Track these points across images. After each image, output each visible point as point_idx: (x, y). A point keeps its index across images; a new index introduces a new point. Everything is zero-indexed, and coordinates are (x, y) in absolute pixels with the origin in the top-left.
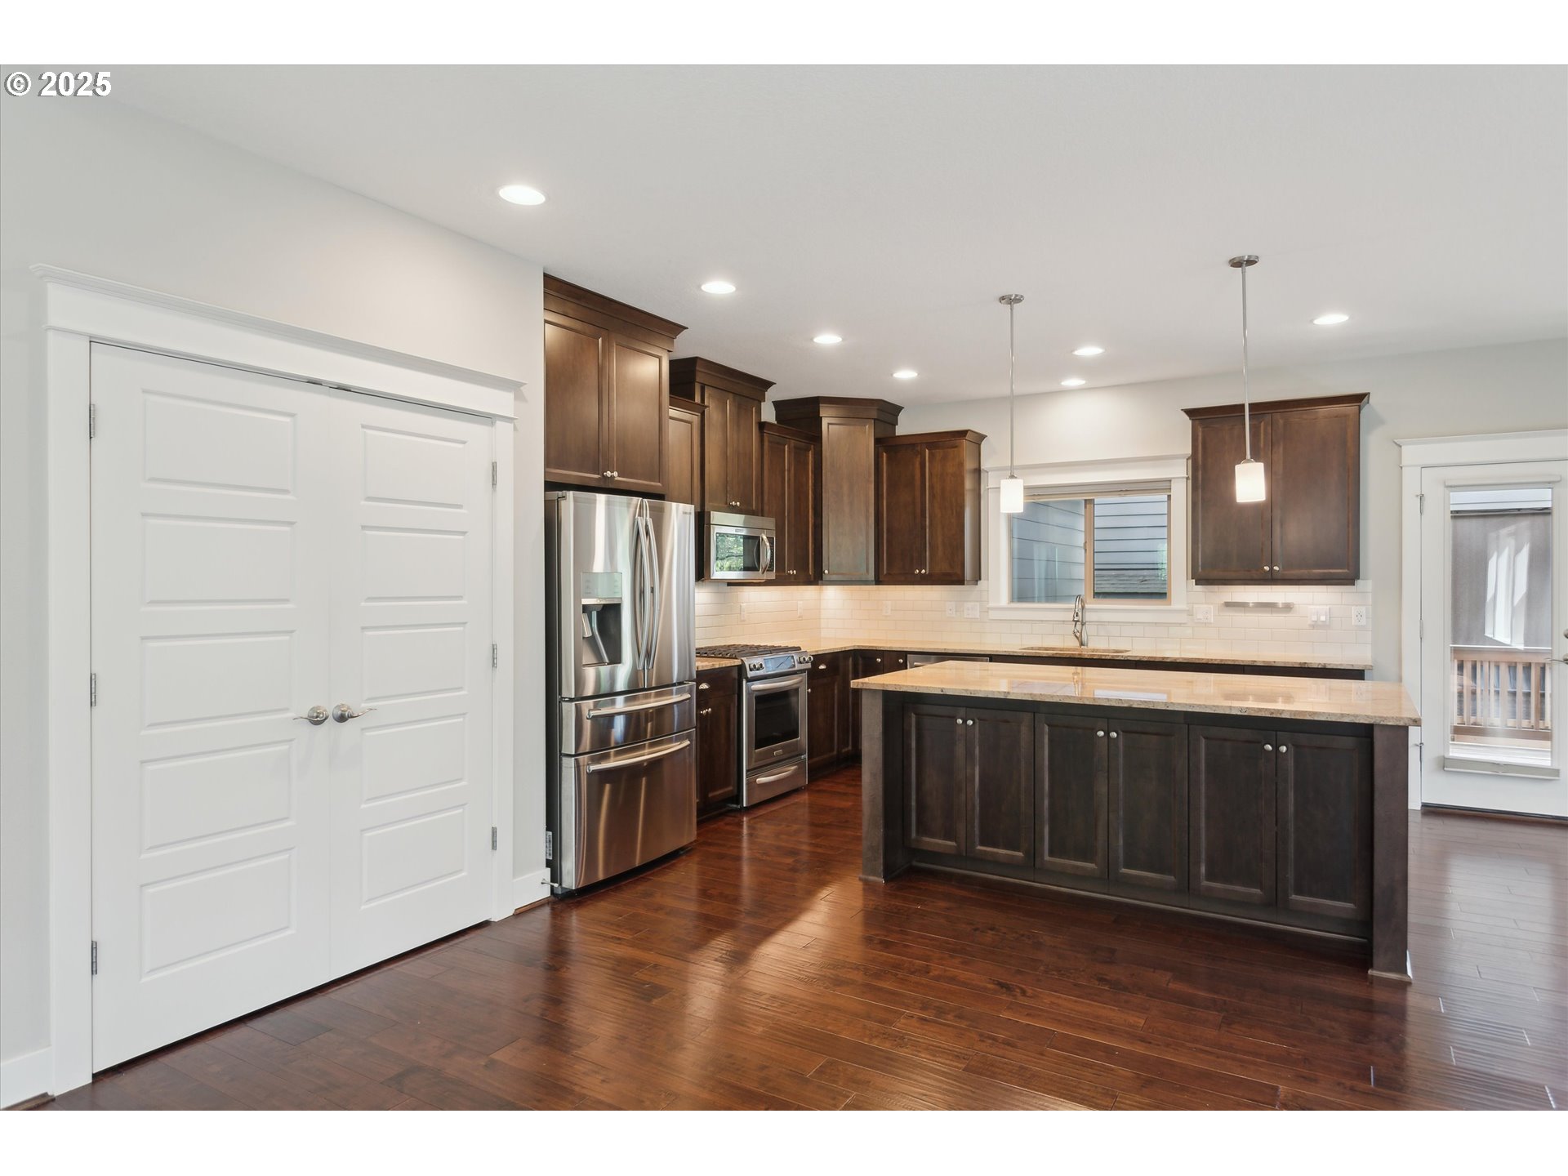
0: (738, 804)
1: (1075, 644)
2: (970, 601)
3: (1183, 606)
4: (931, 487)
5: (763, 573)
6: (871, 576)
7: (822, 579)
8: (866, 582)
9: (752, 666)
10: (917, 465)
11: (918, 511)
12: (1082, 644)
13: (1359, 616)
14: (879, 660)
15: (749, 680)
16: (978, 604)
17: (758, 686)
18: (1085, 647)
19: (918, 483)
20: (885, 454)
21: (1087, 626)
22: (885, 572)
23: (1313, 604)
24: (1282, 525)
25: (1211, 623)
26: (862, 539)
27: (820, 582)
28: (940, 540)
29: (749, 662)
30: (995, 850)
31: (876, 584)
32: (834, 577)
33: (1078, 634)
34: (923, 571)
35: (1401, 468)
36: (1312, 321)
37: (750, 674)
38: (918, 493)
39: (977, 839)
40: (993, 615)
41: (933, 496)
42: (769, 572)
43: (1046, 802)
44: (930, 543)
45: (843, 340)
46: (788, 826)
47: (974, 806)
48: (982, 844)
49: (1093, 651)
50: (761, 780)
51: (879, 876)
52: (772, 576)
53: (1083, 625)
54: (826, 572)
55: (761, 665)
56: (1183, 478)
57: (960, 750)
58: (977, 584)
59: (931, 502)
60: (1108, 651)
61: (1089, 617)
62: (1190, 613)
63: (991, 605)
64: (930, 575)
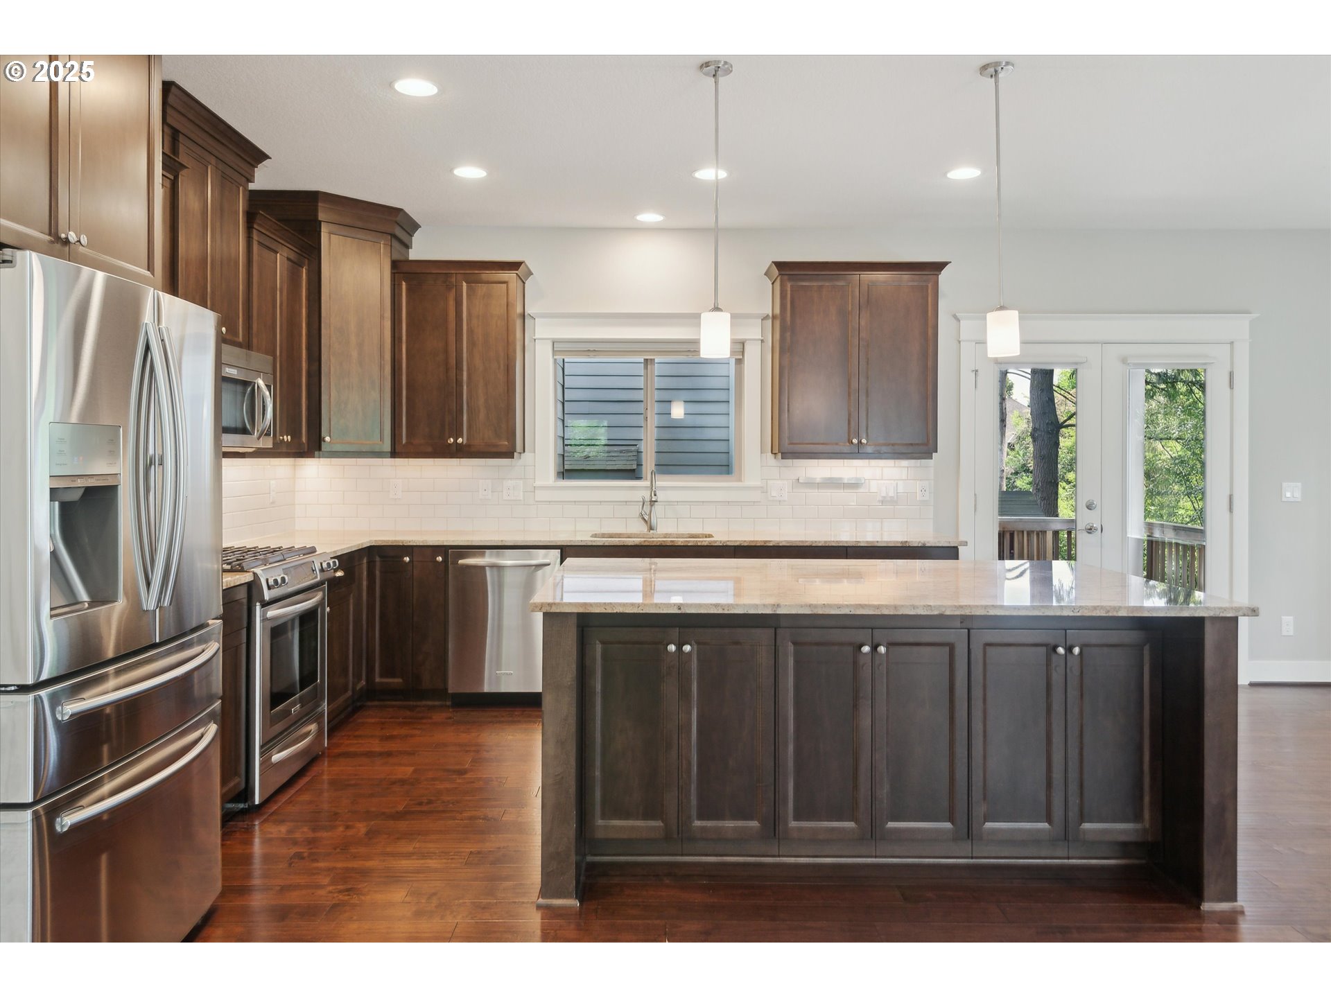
0: (245, 801)
1: (643, 529)
2: (511, 479)
3: (758, 483)
4: (470, 331)
5: (259, 438)
6: (387, 446)
7: (320, 449)
8: (378, 454)
9: (271, 582)
10: (452, 303)
11: (453, 362)
12: (651, 528)
13: (923, 490)
14: (407, 559)
15: (265, 604)
16: (521, 482)
17: (272, 612)
18: (654, 532)
19: (452, 325)
20: (404, 283)
21: (657, 507)
22: (404, 441)
23: (882, 479)
24: (867, 396)
25: (784, 501)
26: (375, 395)
27: (316, 453)
28: (481, 401)
29: (265, 574)
30: (720, 823)
31: (391, 457)
32: (338, 448)
33: (646, 518)
34: (460, 440)
35: (960, 342)
36: (945, 174)
37: (267, 595)
38: (452, 338)
39: (694, 812)
40: (540, 495)
41: (472, 344)
42: (266, 437)
43: (791, 748)
44: (468, 404)
45: (442, 91)
46: (348, 827)
47: (689, 763)
48: (701, 817)
49: (666, 536)
50: (276, 757)
51: (571, 897)
52: (267, 443)
53: (651, 506)
54: (328, 439)
55: (283, 579)
56: (758, 340)
57: (670, 689)
58: (520, 458)
59: (470, 352)
60: (679, 536)
61: (661, 496)
62: (764, 490)
63: (538, 483)
64: (468, 446)
